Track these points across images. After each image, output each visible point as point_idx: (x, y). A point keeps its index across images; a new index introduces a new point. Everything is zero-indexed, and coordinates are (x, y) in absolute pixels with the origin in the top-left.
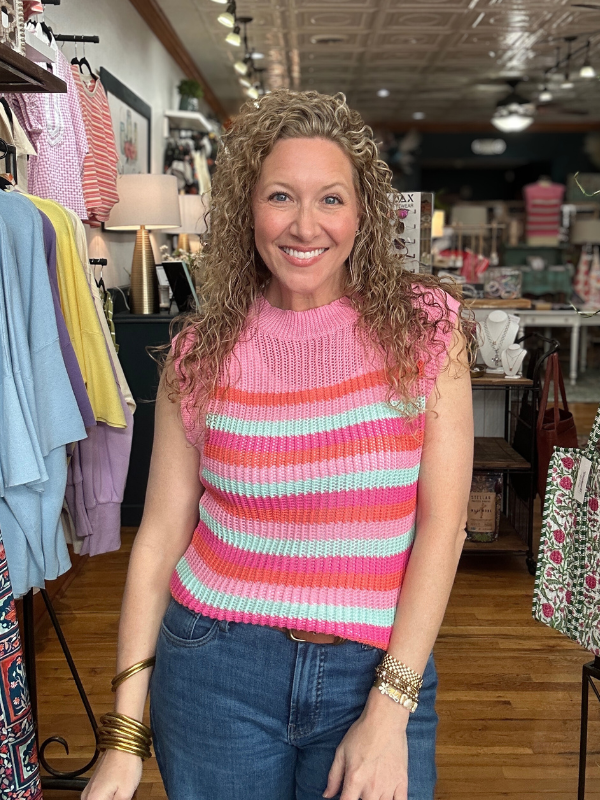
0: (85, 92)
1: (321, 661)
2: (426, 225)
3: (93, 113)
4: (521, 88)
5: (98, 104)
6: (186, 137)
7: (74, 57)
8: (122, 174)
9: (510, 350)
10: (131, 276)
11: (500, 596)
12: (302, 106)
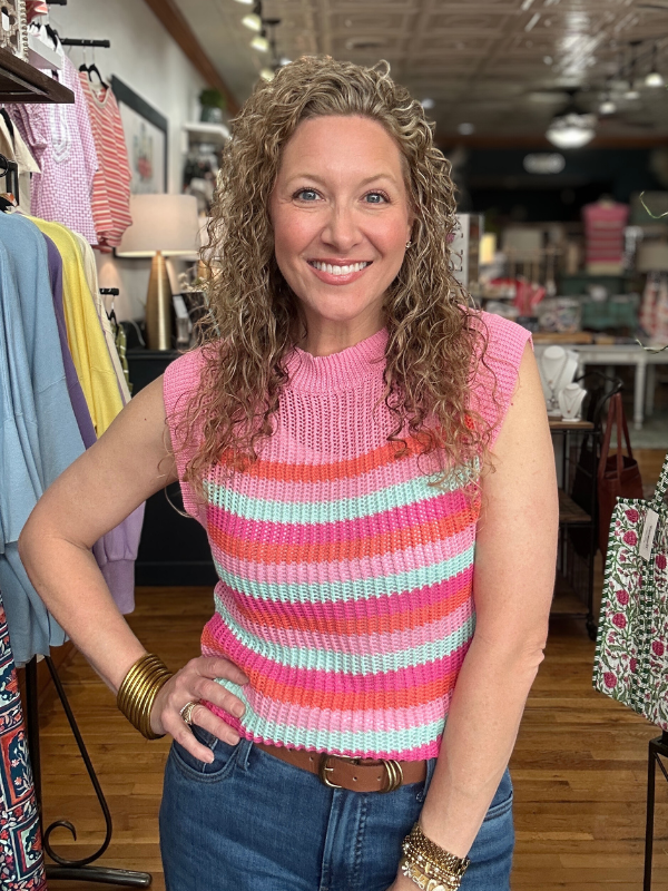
0: (94, 103)
1: (363, 814)
2: (474, 251)
3: (104, 126)
4: (580, 98)
5: (109, 116)
6: (207, 153)
7: (82, 63)
8: (135, 193)
9: (568, 390)
10: (146, 307)
11: (558, 664)
12: (334, 75)
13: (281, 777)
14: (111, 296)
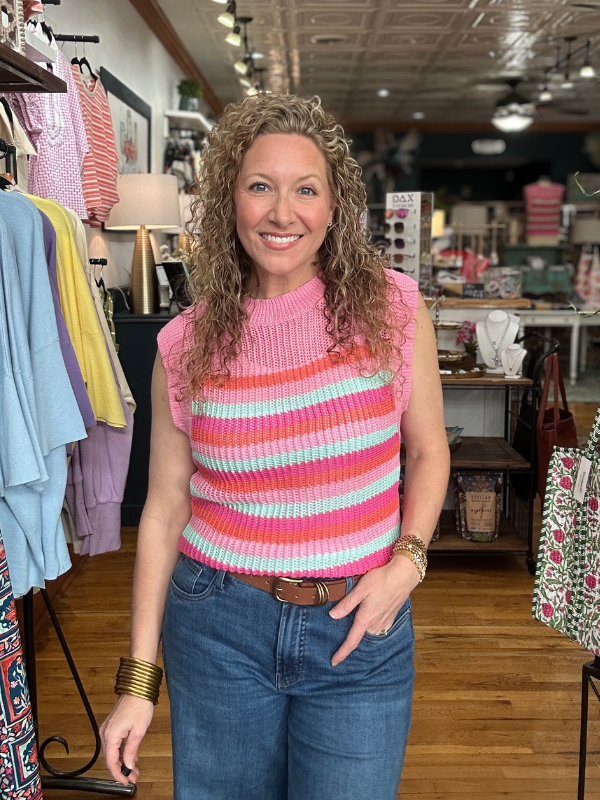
0: (85, 92)
1: (303, 620)
2: (426, 225)
3: (93, 113)
4: (521, 88)
5: (98, 104)
6: (186, 138)
7: (73, 57)
8: (122, 173)
9: (509, 350)
10: (131, 276)
11: (501, 596)
12: (281, 106)
13: (247, 595)
14: (100, 266)
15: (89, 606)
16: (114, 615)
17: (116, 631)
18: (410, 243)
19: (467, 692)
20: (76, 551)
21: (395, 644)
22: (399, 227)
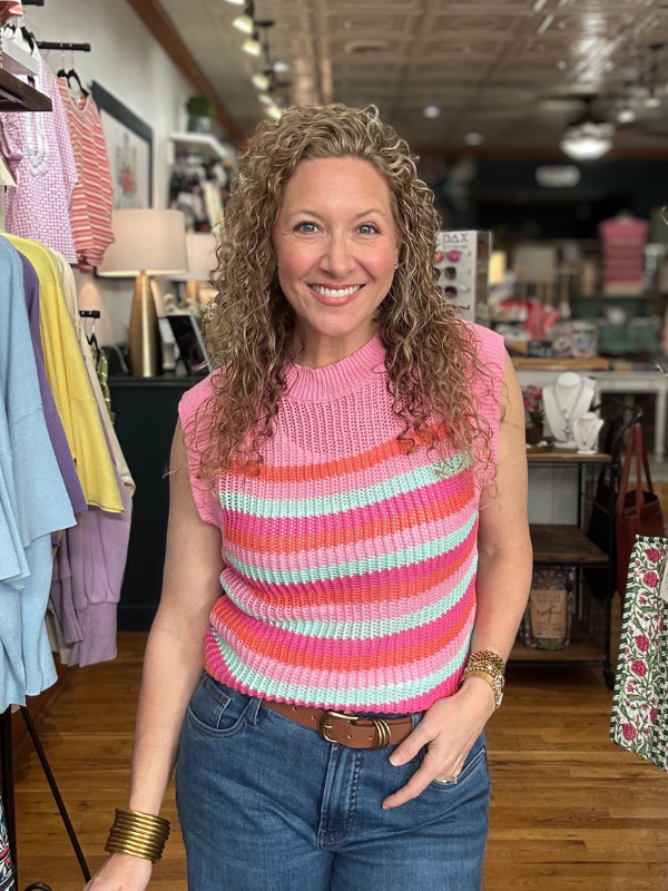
0: (74, 111)
1: (356, 766)
2: (483, 270)
3: (84, 136)
4: (597, 106)
5: (90, 125)
6: (195, 165)
7: (60, 69)
8: (118, 208)
9: (583, 419)
10: (129, 331)
11: (572, 715)
12: (329, 121)
13: (286, 733)
14: (92, 319)
15: (79, 727)
16: (108, 738)
17: (112, 757)
18: (464, 292)
19: (531, 831)
20: (64, 662)
21: (467, 791)
22: (451, 272)
